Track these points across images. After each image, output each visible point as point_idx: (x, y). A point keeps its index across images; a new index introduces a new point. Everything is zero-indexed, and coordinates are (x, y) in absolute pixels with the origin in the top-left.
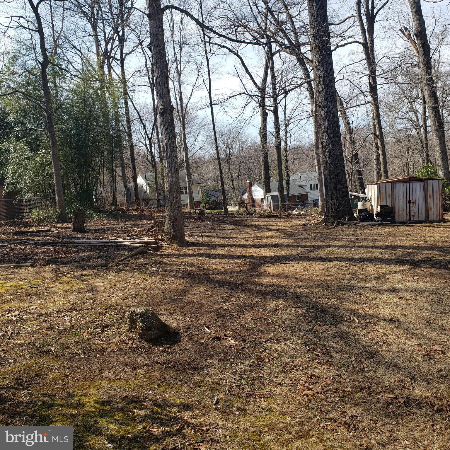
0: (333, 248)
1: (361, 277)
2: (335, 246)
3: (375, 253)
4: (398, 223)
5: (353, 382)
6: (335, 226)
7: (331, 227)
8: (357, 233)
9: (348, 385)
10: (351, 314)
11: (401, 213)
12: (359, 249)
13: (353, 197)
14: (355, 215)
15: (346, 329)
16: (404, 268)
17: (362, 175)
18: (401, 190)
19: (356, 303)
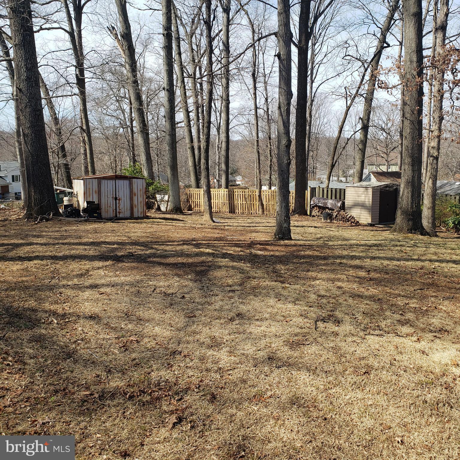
0: (35, 246)
1: (63, 275)
2: (37, 244)
3: (80, 250)
4: (104, 219)
5: (47, 386)
6: (39, 223)
7: (33, 223)
8: (61, 229)
9: (42, 391)
10: (50, 315)
11: (107, 209)
12: (63, 246)
13: (58, 191)
14: (61, 211)
15: (43, 331)
16: (107, 264)
17: (69, 169)
18: (108, 187)
19: (56, 303)
